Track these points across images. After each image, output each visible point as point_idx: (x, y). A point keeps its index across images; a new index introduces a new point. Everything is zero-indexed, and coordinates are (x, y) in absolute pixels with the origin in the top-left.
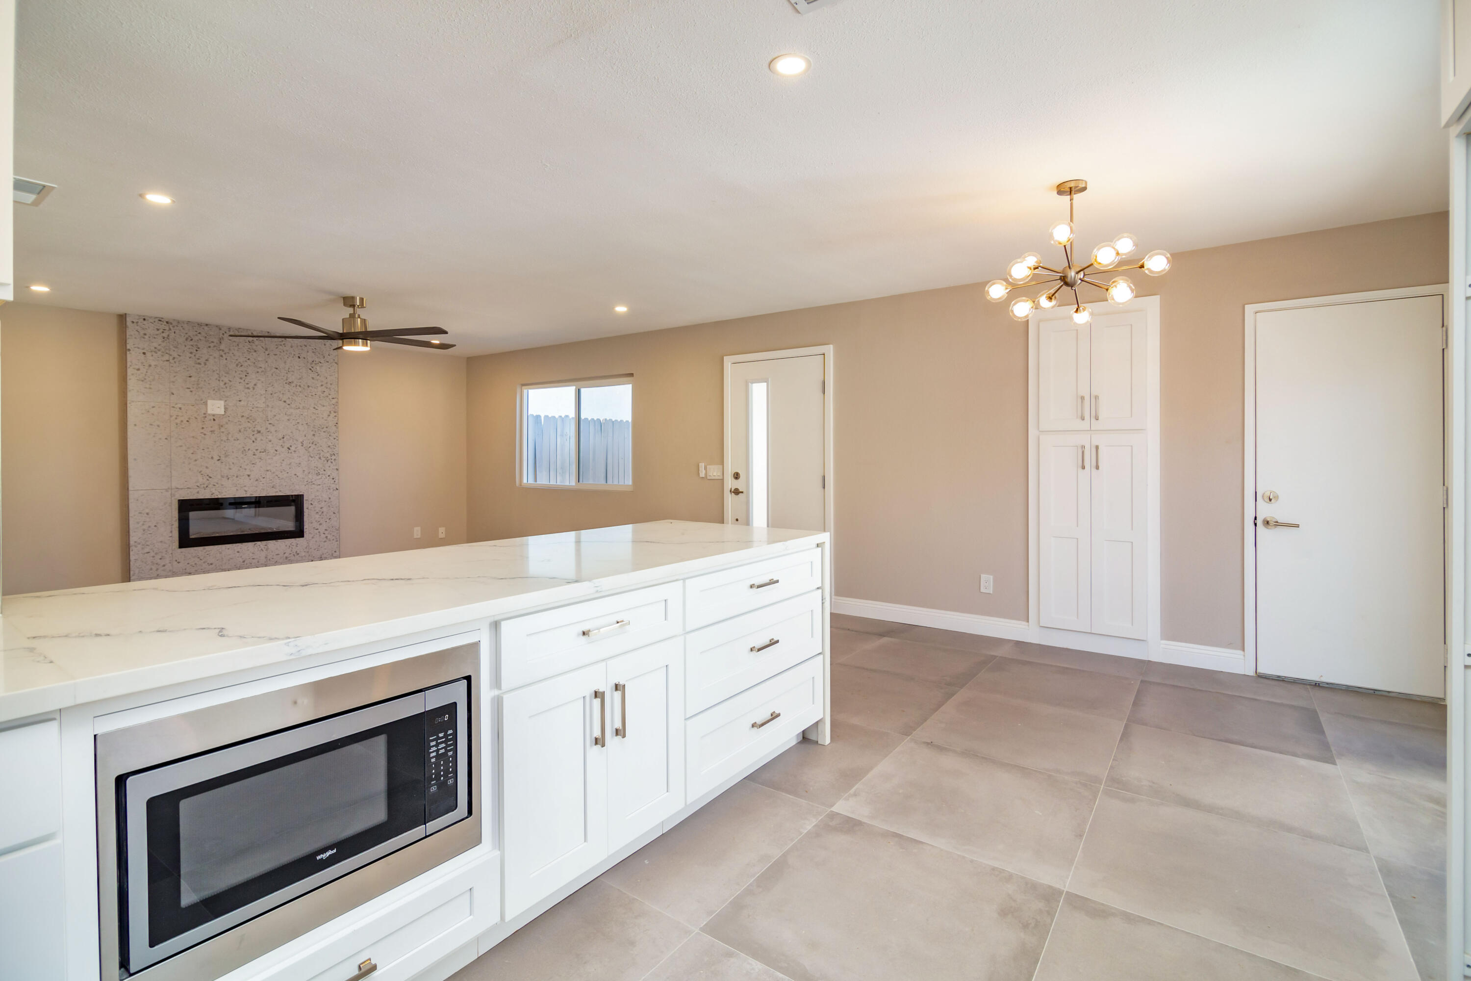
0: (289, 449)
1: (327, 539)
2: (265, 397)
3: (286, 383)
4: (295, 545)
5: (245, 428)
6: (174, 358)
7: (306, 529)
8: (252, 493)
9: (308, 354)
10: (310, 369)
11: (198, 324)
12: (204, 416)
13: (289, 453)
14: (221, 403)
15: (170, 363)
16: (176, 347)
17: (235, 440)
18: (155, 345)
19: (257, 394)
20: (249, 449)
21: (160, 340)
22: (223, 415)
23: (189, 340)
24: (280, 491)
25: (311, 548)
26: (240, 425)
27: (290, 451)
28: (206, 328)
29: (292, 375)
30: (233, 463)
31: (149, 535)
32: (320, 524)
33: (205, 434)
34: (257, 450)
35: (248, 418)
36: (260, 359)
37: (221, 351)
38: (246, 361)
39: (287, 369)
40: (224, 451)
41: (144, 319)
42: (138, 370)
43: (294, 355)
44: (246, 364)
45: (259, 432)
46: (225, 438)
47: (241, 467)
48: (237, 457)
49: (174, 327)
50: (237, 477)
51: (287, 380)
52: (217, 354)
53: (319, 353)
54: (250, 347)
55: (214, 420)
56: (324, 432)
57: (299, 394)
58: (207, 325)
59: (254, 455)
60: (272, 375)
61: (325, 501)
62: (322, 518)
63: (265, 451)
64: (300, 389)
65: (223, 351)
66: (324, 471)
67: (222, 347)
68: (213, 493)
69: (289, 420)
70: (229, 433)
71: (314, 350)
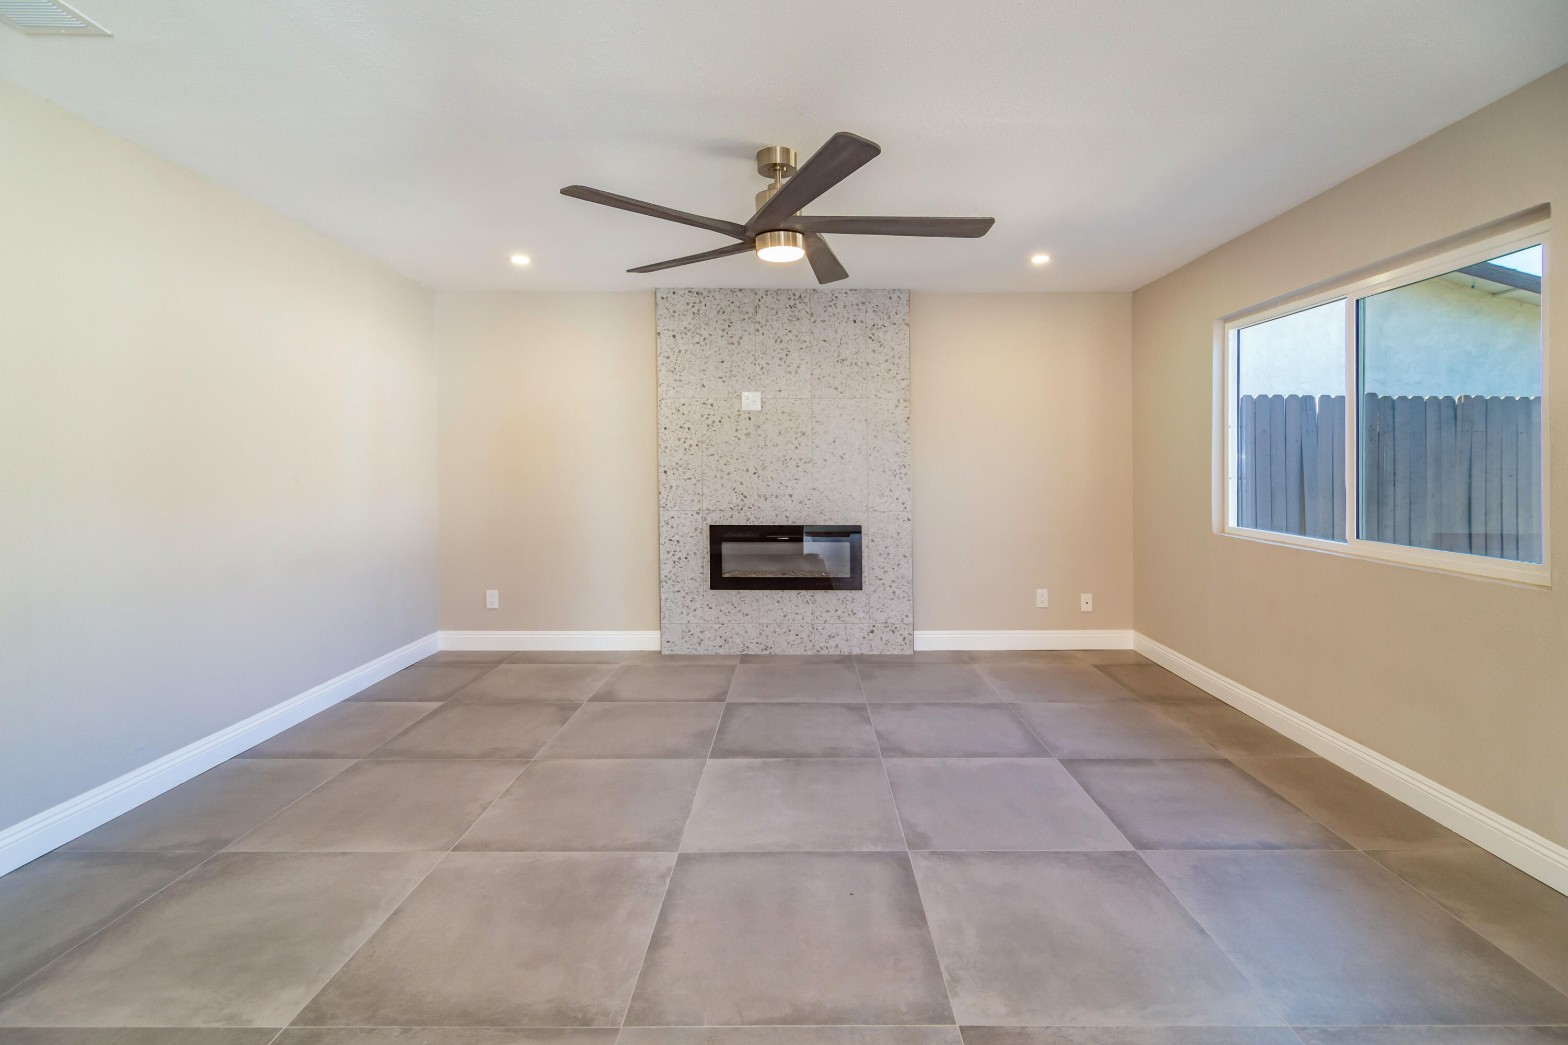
0: (842, 458)
1: (894, 595)
2: (811, 384)
3: (838, 361)
4: (850, 600)
5: (786, 428)
6: (705, 339)
7: (866, 577)
8: (795, 520)
9: (867, 314)
10: (870, 337)
11: (731, 291)
12: (738, 413)
13: (841, 463)
14: (758, 395)
15: (701, 346)
16: (707, 325)
17: (774, 445)
18: (685, 324)
19: (800, 380)
20: (791, 459)
21: (690, 315)
22: (760, 412)
23: (721, 313)
24: (830, 519)
25: (872, 607)
26: (780, 425)
27: (843, 461)
28: (739, 294)
29: (846, 348)
30: (772, 478)
31: (680, 569)
32: (885, 572)
33: (739, 439)
34: (801, 459)
35: (790, 415)
36: (803, 330)
37: (757, 324)
38: (787, 335)
39: (838, 340)
40: (762, 461)
41: (674, 293)
42: (668, 358)
43: (848, 318)
44: (787, 338)
45: (803, 434)
46: (762, 444)
47: (781, 483)
48: (777, 470)
49: (704, 298)
50: (777, 497)
51: (839, 356)
52: (751, 329)
53: (882, 312)
54: (790, 313)
55: (750, 419)
56: (890, 432)
57: (854, 377)
58: (741, 290)
59: (797, 466)
60: (820, 351)
61: (892, 538)
62: (888, 563)
63: (811, 461)
64: (856, 369)
65: (759, 323)
66: (891, 491)
67: (758, 318)
68: (749, 519)
69: (841, 415)
70: (767, 436)
71: (876, 309)
